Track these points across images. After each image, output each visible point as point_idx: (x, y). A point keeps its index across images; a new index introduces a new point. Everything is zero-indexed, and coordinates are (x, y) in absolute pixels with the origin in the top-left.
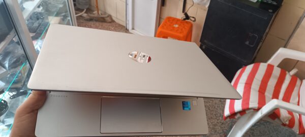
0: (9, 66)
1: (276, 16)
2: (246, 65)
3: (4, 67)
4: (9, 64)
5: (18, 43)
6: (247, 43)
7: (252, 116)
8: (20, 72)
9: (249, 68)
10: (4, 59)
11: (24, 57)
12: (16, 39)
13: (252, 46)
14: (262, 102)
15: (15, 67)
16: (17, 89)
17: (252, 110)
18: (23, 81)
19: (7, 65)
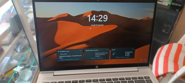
0: (20, 51)
1: (181, 14)
2: (164, 45)
3: (17, 52)
4: (20, 50)
5: (25, 38)
6: (164, 31)
7: (170, 77)
8: (26, 55)
9: (166, 47)
10: (17, 47)
11: (28, 45)
12: (23, 35)
13: (167, 33)
14: (177, 68)
15: (23, 52)
16: (25, 65)
17: (170, 74)
18: (28, 60)
19: (19, 51)
